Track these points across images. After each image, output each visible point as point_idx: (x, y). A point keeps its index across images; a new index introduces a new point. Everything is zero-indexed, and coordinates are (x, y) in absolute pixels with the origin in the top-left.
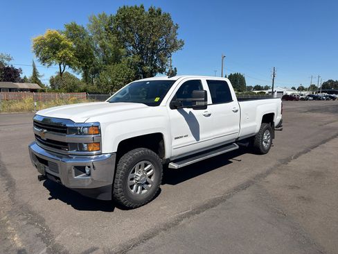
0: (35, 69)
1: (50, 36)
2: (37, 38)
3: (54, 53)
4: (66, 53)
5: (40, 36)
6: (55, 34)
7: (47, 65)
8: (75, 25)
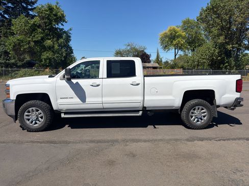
0: (158, 54)
1: (170, 30)
2: (162, 33)
3: (172, 42)
4: (179, 41)
5: (164, 32)
6: (174, 29)
7: (166, 50)
8: (189, 20)
